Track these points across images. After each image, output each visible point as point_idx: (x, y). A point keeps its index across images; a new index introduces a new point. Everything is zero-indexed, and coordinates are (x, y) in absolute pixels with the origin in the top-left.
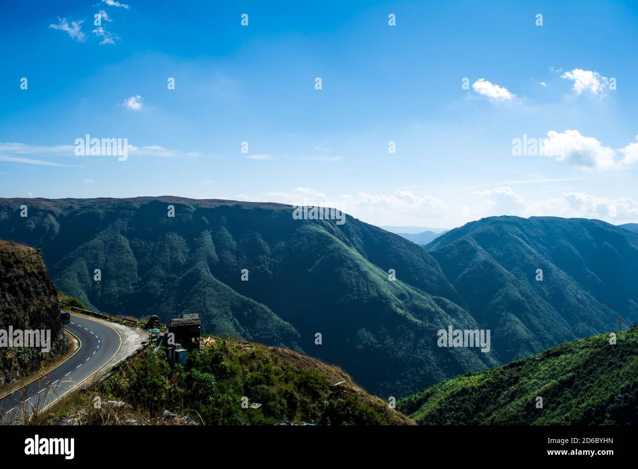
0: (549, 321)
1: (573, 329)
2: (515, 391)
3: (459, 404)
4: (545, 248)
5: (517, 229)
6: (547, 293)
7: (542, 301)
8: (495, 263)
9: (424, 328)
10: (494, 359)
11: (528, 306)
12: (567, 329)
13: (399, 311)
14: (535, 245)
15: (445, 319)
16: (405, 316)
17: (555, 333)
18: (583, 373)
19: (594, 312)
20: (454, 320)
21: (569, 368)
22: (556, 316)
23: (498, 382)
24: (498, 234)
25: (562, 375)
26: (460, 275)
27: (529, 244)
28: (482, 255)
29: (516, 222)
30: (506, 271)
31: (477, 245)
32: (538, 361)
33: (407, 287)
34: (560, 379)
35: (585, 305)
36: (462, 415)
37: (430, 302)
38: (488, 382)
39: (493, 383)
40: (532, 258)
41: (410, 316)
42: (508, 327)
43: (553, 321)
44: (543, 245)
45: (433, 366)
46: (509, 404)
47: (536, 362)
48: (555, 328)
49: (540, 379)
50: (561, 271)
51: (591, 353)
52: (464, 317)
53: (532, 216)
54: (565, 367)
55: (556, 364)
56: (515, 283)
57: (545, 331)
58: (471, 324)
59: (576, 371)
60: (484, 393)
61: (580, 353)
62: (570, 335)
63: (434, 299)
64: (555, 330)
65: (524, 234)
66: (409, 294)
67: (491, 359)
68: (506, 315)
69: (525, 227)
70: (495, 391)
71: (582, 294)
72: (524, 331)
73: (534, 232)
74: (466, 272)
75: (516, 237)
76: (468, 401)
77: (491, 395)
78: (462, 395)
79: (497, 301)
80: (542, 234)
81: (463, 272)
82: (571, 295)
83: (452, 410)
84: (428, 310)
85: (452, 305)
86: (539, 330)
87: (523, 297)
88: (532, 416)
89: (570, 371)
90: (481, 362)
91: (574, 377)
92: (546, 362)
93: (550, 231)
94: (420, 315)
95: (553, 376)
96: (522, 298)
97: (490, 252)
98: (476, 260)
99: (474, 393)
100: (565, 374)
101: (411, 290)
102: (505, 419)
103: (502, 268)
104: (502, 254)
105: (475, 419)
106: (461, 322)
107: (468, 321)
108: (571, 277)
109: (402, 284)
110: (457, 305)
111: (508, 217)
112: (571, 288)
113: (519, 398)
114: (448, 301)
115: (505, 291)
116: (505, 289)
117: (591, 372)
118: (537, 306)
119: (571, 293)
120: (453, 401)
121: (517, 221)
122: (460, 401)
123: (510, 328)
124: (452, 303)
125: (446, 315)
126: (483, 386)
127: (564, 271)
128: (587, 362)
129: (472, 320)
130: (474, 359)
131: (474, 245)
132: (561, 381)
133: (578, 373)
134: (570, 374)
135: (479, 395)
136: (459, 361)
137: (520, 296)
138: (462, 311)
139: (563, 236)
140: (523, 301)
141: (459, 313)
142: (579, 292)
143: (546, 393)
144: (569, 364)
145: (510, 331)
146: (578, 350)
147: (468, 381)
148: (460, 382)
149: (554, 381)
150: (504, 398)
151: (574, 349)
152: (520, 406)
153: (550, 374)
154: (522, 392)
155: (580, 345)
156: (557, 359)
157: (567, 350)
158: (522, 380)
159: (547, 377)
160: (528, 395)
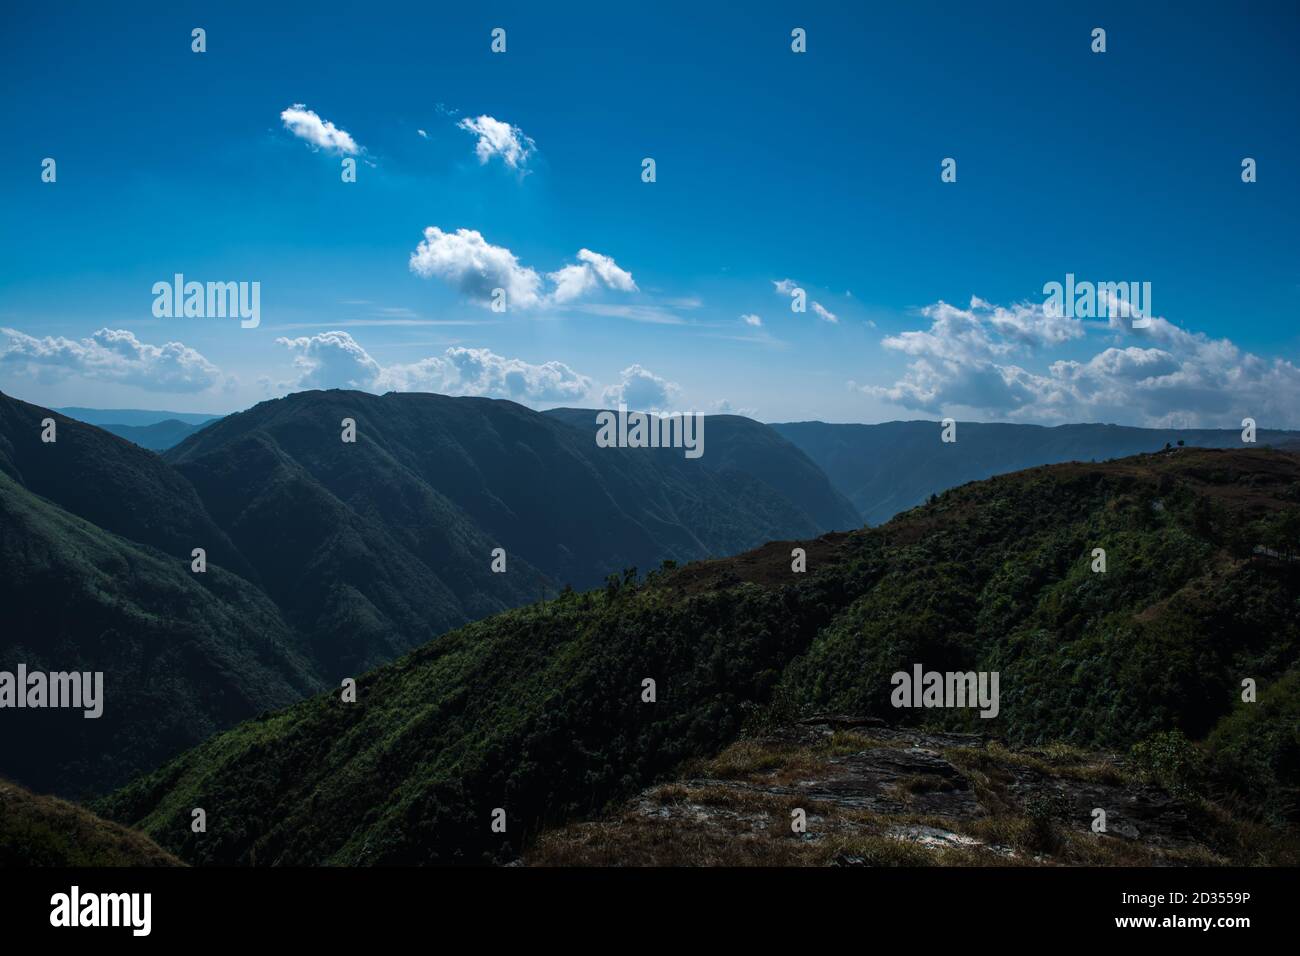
0: (419, 594)
1: (464, 605)
2: (359, 737)
3: (245, 781)
4: (414, 454)
5: (361, 417)
6: (417, 541)
7: (408, 558)
8: (316, 484)
9: (165, 631)
10: (316, 678)
11: (380, 567)
12: (453, 606)
13: (106, 598)
14: (394, 447)
15: (210, 606)
16: (119, 609)
17: (432, 615)
18: (481, 684)
20: (229, 608)
21: (458, 678)
22: (432, 582)
23: (324, 723)
24: (322, 426)
25: (445, 694)
26: (244, 512)
28: (290, 470)
29: (356, 401)
30: (339, 501)
31: (278, 449)
32: (400, 671)
33: (122, 545)
34: (440, 702)
36: (253, 801)
37: (176, 573)
38: (304, 727)
39: (315, 727)
40: (388, 473)
41: (131, 609)
42: (342, 611)
43: (428, 593)
44: (410, 449)
45: (186, 709)
46: (347, 765)
47: (397, 675)
48: (432, 606)
49: (405, 706)
50: (443, 497)
51: (496, 647)
52: (253, 600)
53: (390, 390)
54: (450, 677)
55: (434, 673)
56: (356, 525)
57: (414, 614)
58: (267, 613)
59: (470, 683)
60: (296, 750)
61: (476, 648)
62: (459, 617)
64: (433, 611)
65: (373, 428)
66: (128, 558)
67: (311, 679)
68: (338, 589)
69: (373, 412)
70: (318, 742)
71: (477, 539)
72: (374, 618)
73: (393, 422)
74: (256, 506)
76: (265, 771)
77: (310, 752)
78: (251, 762)
79: (320, 561)
80: (407, 426)
81: (250, 506)
82: (459, 541)
83: (230, 795)
84: (174, 590)
85: (226, 576)
86: (402, 613)
87: (371, 550)
89: (459, 684)
90: (288, 687)
91: (465, 692)
92: (415, 673)
93: (423, 420)
94: (155, 604)
95: (427, 699)
96: (369, 554)
97: (306, 464)
98: (276, 480)
99: (275, 754)
100: (450, 691)
101: (133, 551)
102: (339, 793)
103: (329, 494)
104: (329, 468)
105: (281, 805)
106: (243, 610)
107: (261, 607)
108: (461, 508)
109: (111, 538)
110: (236, 577)
111: (344, 392)
112: (460, 529)
113: (366, 748)
115: (334, 541)
116: (337, 536)
117: (494, 681)
118: (398, 567)
119: (460, 537)
120: (232, 776)
121: (361, 400)
122: (248, 774)
123: (346, 613)
124: (226, 572)
125: (213, 598)
126: (296, 737)
127: (449, 497)
128: (488, 664)
129: (269, 605)
130: (274, 683)
131: (272, 450)
132: (444, 706)
133: (473, 684)
134: (460, 690)
136: (243, 692)
137: (364, 549)
138: (247, 587)
139: (446, 431)
140: (372, 559)
141: (240, 592)
142: (473, 536)
143: (417, 730)
144: (457, 670)
145: (346, 620)
146: (472, 643)
147: (262, 731)
148: (246, 735)
149: (430, 707)
150: (337, 754)
151: (465, 642)
152: (369, 764)
153: (424, 695)
154: (371, 736)
155: (475, 633)
156: (435, 664)
157: (453, 644)
158: (370, 713)
159: (418, 699)
160: (383, 740)
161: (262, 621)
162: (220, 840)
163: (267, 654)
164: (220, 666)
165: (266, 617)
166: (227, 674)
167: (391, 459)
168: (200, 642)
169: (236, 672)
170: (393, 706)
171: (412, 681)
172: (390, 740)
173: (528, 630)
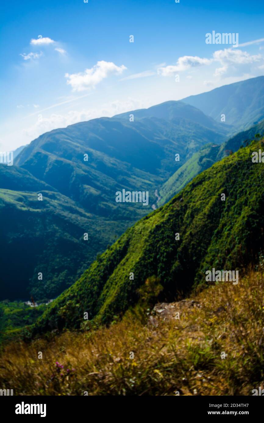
2: (192, 212)
3: (161, 236)
4: (83, 141)
5: (64, 135)
6: (96, 166)
7: (96, 172)
8: (62, 159)
9: (44, 213)
10: (88, 213)
11: (90, 177)
13: (24, 209)
14: (77, 141)
15: (51, 202)
16: (29, 211)
18: (229, 185)
19: (122, 168)
20: (56, 201)
21: (218, 187)
22: (105, 177)
23: (176, 213)
24: (55, 142)
25: (217, 192)
26: (45, 174)
27: (74, 142)
28: (53, 158)
35: (116, 165)
36: (168, 241)
38: (170, 215)
39: (174, 214)
40: (79, 149)
41: (31, 210)
44: (81, 140)
45: (60, 232)
46: (193, 221)
48: (108, 183)
49: (203, 199)
51: (226, 174)
52: (60, 197)
53: (69, 125)
54: (215, 187)
55: (206, 187)
56: (79, 167)
57: (105, 187)
58: (65, 199)
59: (224, 186)
60: (172, 222)
63: (38, 194)
66: (24, 196)
68: (82, 186)
69: (67, 133)
70: (178, 218)
72: (95, 191)
73: (74, 134)
75: (66, 140)
78: (159, 230)
79: (73, 180)
80: (78, 134)
81: (46, 171)
82: (107, 163)
83: (158, 241)
84: (39, 201)
85: (50, 193)
88: (215, 220)
89: (220, 188)
92: (196, 190)
93: (82, 131)
94: (37, 206)
95: (211, 195)
96: (86, 174)
97: (55, 154)
98: (50, 161)
99: (165, 225)
100: (218, 191)
101: (23, 194)
102: (198, 229)
103: (67, 160)
104: (62, 153)
106: (60, 201)
107: (63, 198)
108: (103, 153)
109: (16, 192)
110: (53, 192)
111: (56, 130)
112: (106, 159)
113: (197, 215)
114: (47, 191)
116: (75, 172)
117: (234, 183)
118: (95, 175)
120: (155, 236)
121: (62, 131)
122: (160, 233)
123: (87, 193)
126: (169, 219)
127: (98, 151)
128: (227, 179)
130: (79, 218)
131: (45, 153)
133: (226, 186)
135: (170, 224)
136: (73, 222)
137: (84, 173)
138: (57, 194)
139: (90, 131)
141: (56, 196)
142: (111, 159)
144: (216, 184)
146: (215, 175)
147: (152, 221)
148: (146, 224)
149: (215, 197)
150: (187, 220)
151: (211, 176)
152: (203, 219)
153: (208, 194)
154: (196, 211)
155: (212, 172)
156: (203, 185)
157: (206, 178)
158: (190, 205)
159: (207, 196)
160: (202, 211)
161: (65, 202)
162: (165, 254)
163: (72, 211)
168: (55, 213)
170: (198, 201)
171: (198, 192)
172: (206, 210)
173: (236, 165)
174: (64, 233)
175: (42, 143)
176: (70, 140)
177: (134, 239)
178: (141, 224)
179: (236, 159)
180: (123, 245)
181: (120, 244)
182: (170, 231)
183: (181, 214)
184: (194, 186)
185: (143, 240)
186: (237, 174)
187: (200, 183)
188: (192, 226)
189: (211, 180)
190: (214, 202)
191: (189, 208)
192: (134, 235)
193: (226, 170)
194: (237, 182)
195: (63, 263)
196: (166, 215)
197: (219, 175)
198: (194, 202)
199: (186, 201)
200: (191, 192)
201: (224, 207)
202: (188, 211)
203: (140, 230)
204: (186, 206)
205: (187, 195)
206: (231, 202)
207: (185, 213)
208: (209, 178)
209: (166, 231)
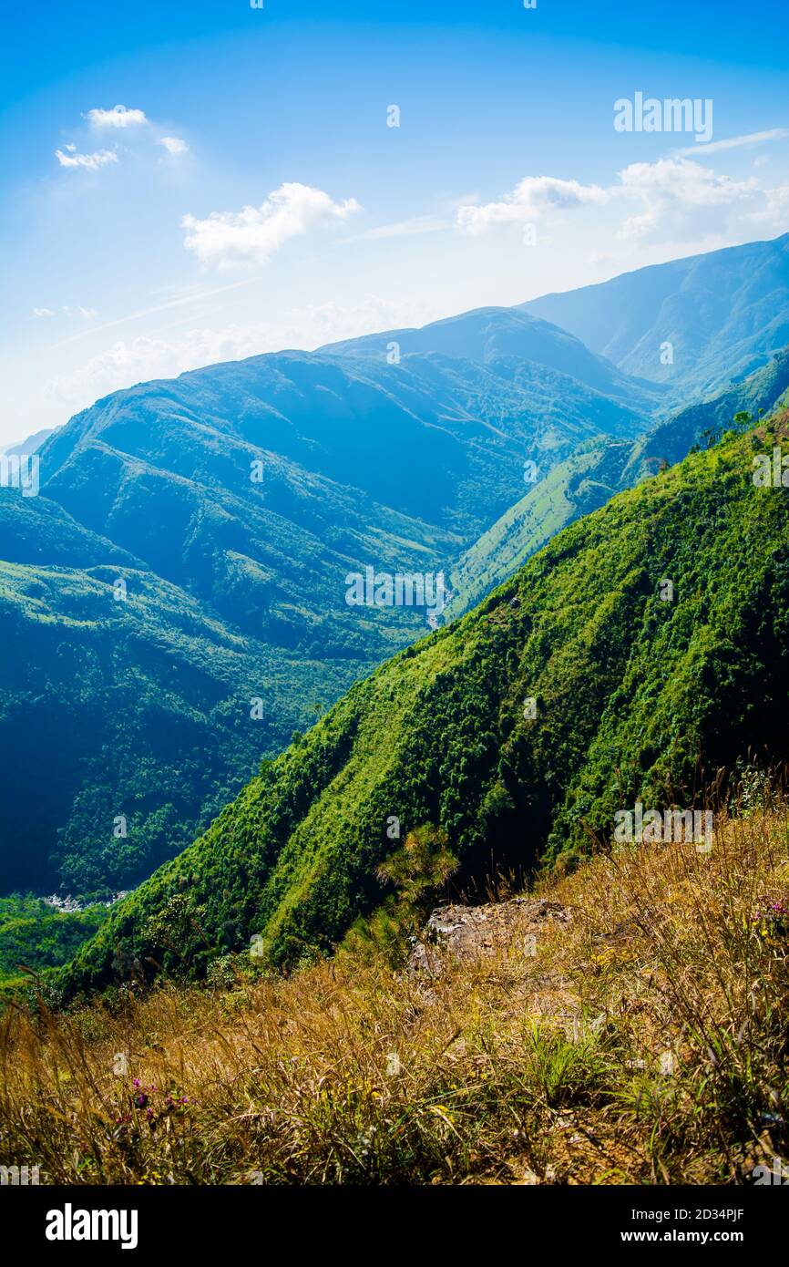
0: (287, 541)
1: (323, 541)
2: (545, 640)
4: (227, 421)
5: (171, 402)
6: (262, 496)
7: (263, 513)
8: (163, 473)
9: (106, 631)
10: (236, 635)
11: (246, 527)
13: (46, 619)
14: (208, 421)
15: (128, 602)
16: (60, 625)
17: (303, 555)
18: (655, 562)
19: (340, 502)
20: (142, 598)
21: (623, 565)
22: (291, 528)
23: (498, 639)
24: (143, 420)
25: (619, 580)
26: (110, 514)
27: (197, 421)
28: (136, 468)
29: (161, 388)
30: (188, 481)
31: (117, 451)
32: (540, 576)
33: (34, 571)
34: (620, 588)
35: (324, 495)
36: (473, 722)
37: (88, 582)
38: (479, 647)
39: (491, 645)
40: (215, 444)
41: (68, 621)
42: (231, 573)
43: (292, 538)
44: (223, 418)
45: (151, 690)
46: (549, 665)
47: (539, 580)
48: (300, 548)
49: (579, 602)
50: (267, 452)
51: (649, 527)
52: (155, 586)
54: (614, 566)
55: (589, 567)
56: (214, 498)
57: (289, 558)
58: (170, 593)
59: (641, 563)
60: (487, 667)
61: (623, 534)
62: (326, 550)
63: (90, 574)
64: (302, 551)
65: (184, 408)
66: (45, 581)
68: (221, 555)
69: (180, 395)
70: (504, 655)
71: (313, 479)
72: (259, 571)
73: (199, 399)
74: (118, 506)
75: (175, 416)
77: (501, 666)
78: (446, 690)
79: (195, 536)
80: (212, 398)
81: (114, 508)
82: (298, 487)
84: (93, 597)
86: (280, 561)
87: (234, 516)
88: (613, 665)
89: (629, 569)
91: (644, 575)
92: (557, 572)
93: (224, 389)
94: (84, 612)
95: (600, 589)
96: (233, 518)
97: (142, 456)
98: (128, 478)
99: (466, 677)
100: (623, 576)
101: (44, 574)
102: (562, 690)
103: (178, 477)
104: (163, 455)
105: (502, 716)
106: (152, 596)
107: (165, 590)
108: (286, 458)
109: (23, 568)
110: (133, 570)
111: (146, 384)
112: (295, 476)
113: (560, 647)
114: (115, 568)
115: (200, 516)
116: (200, 511)
117: (669, 555)
118: (260, 523)
119: (297, 483)
120: (434, 706)
121: (165, 387)
122: (450, 700)
123: (236, 574)
124: (125, 569)
126: (478, 658)
127: (272, 451)
128: (650, 542)
129: (169, 586)
130: (209, 648)
131: (112, 454)
132: (626, 590)
133: (646, 565)
134: (634, 573)
135: (480, 674)
137: (228, 515)
138: (145, 576)
139: (247, 392)
140: (237, 522)
141: (142, 582)
142: (309, 478)
143: (613, 618)
144: (617, 558)
145: (238, 580)
146: (614, 532)
147: (427, 664)
148: (410, 671)
149: (613, 594)
150: (530, 661)
151: (603, 533)
152: (576, 658)
153: (593, 587)
154: (558, 635)
155: (607, 523)
156: (579, 561)
157: (587, 539)
158: (539, 618)
159: (591, 593)
160: (576, 636)
161: (170, 601)
162: (463, 760)
163: (190, 628)
164: (164, 647)
165: (172, 597)
166: (171, 651)
167: (213, 431)
168: (138, 632)
169: (177, 648)
170: (562, 606)
171: (565, 580)
172: (587, 634)
173: (676, 503)
174: (164, 694)
175: (104, 422)
176: (191, 418)
177: (372, 714)
178: (393, 671)
179: (679, 484)
180: (340, 732)
181: (331, 730)
182: (479, 692)
183: (513, 644)
184: (552, 561)
185: (399, 718)
186: (678, 528)
187: (571, 553)
188: (543, 681)
189: (603, 545)
190: (611, 609)
191: (537, 625)
192: (372, 702)
193: (647, 515)
194: (679, 554)
195: (159, 784)
196: (471, 644)
197: (626, 530)
198: (551, 610)
199: (527, 604)
200: (543, 580)
201: (640, 625)
202: (533, 636)
203: (391, 690)
204: (527, 620)
205: (532, 587)
206: (659, 613)
207: (525, 642)
208: (598, 538)
209: (466, 693)
